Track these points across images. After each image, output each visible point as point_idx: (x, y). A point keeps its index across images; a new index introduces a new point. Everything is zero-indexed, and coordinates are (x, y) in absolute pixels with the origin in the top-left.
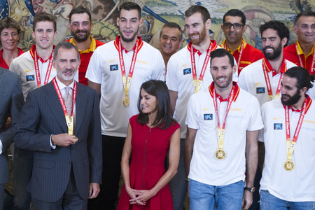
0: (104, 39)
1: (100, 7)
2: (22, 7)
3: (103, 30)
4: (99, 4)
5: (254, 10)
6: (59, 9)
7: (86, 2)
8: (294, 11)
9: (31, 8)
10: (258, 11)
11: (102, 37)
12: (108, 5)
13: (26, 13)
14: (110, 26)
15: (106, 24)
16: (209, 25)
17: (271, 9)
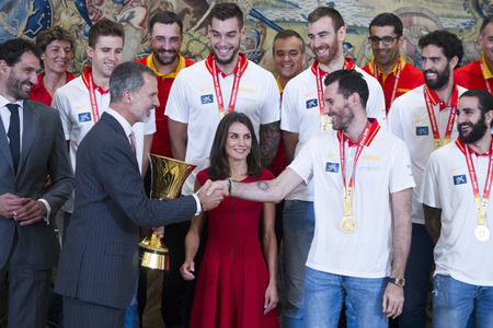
0: (194, 57)
1: (186, 11)
2: (72, 12)
3: (192, 45)
4: (186, 6)
5: (412, 14)
6: (126, 14)
7: (167, 3)
8: (470, 15)
9: (84, 13)
10: (418, 14)
11: (190, 54)
12: (198, 8)
13: (77, 19)
14: (202, 39)
15: (196, 35)
16: (343, 36)
17: (436, 12)
